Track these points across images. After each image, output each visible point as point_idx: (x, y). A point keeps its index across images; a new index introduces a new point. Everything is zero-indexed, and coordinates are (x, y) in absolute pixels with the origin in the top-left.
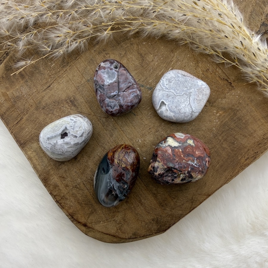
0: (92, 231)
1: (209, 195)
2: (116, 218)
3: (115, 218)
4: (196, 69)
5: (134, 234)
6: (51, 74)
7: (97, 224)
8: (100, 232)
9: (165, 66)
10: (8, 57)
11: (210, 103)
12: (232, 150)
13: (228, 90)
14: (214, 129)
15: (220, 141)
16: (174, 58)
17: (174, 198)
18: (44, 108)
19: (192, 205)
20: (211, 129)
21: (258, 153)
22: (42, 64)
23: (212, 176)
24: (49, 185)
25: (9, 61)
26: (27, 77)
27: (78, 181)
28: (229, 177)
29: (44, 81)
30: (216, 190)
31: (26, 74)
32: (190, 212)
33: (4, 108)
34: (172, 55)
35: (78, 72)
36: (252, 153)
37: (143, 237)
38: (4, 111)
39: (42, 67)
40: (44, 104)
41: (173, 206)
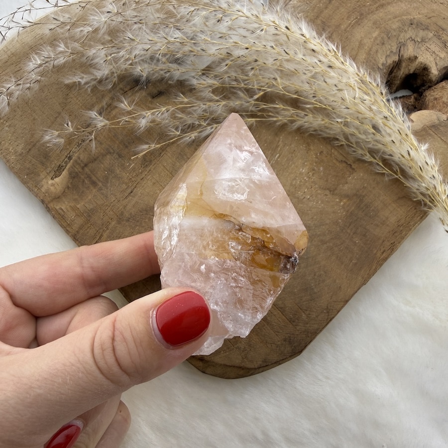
0: (211, 365)
1: (347, 301)
3: (238, 345)
4: (307, 153)
5: (265, 361)
6: (131, 177)
7: (216, 356)
8: (221, 365)
9: (271, 153)
10: (72, 161)
11: (330, 191)
12: (365, 244)
13: (348, 173)
14: (340, 221)
15: (350, 235)
16: (280, 142)
17: (306, 310)
18: (129, 221)
19: (328, 315)
20: (336, 222)
21: (395, 243)
22: (118, 165)
23: (346, 277)
25: (73, 166)
26: (100, 184)
28: (366, 276)
29: (124, 186)
30: (354, 294)
31: (99, 180)
32: (328, 323)
33: (75, 225)
34: (277, 139)
35: (165, 170)
36: (389, 244)
37: (275, 363)
38: (77, 230)
39: (118, 169)
40: (127, 215)
41: (307, 320)
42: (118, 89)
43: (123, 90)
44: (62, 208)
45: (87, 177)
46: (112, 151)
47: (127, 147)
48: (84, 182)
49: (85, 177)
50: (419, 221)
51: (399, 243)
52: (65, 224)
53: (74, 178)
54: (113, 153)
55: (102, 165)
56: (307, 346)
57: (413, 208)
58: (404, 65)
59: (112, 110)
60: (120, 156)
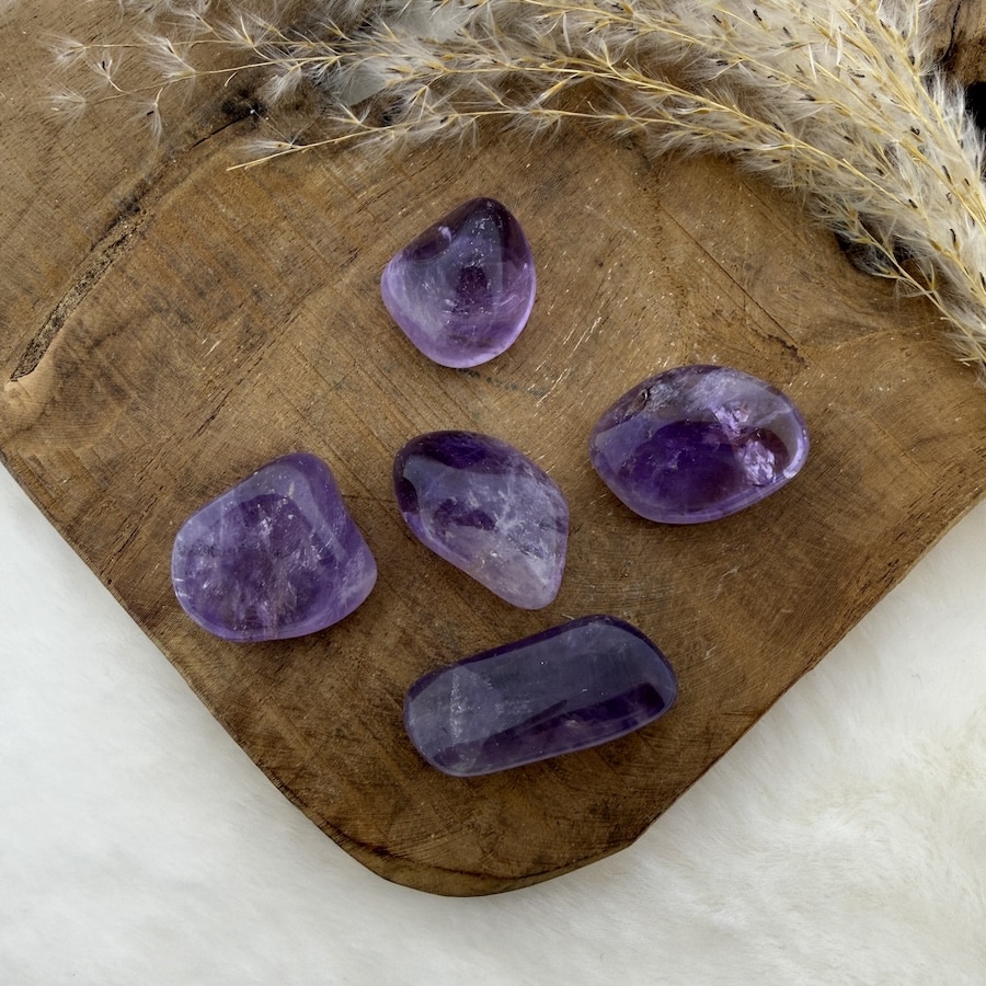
0: (405, 866)
1: (757, 714)
2: (476, 819)
3: (473, 820)
4: (678, 314)
5: (539, 861)
6: (211, 378)
7: (417, 845)
8: (430, 866)
9: (579, 314)
10: (61, 330)
12: (819, 565)
13: (786, 371)
15: (778, 540)
16: (606, 285)
17: (651, 735)
18: (204, 493)
19: (709, 749)
21: (900, 562)
22: (179, 344)
23: (763, 651)
24: (251, 739)
25: (66, 344)
26: (134, 394)
27: (341, 716)
28: (815, 650)
29: (194, 401)
30: (780, 695)
31: (130, 384)
32: (707, 769)
33: (71, 503)
34: (599, 275)
35: (300, 361)
36: (881, 566)
37: (567, 865)
38: (75, 515)
39: (180, 353)
40: (201, 477)
41: (651, 760)
42: (181, 132)
43: (196, 138)
44: (38, 456)
45: (102, 375)
46: (163, 305)
47: (202, 294)
48: (92, 387)
49: (95, 375)
50: (968, 503)
51: (911, 562)
52: (45, 499)
53: (68, 376)
54: (167, 311)
55: (139, 343)
56: (648, 825)
57: (956, 471)
58: (964, 58)
59: (164, 192)
60: (185, 319)
